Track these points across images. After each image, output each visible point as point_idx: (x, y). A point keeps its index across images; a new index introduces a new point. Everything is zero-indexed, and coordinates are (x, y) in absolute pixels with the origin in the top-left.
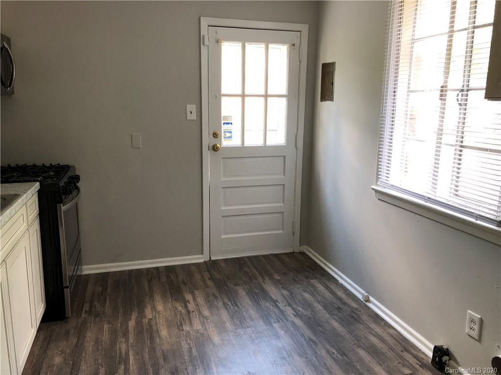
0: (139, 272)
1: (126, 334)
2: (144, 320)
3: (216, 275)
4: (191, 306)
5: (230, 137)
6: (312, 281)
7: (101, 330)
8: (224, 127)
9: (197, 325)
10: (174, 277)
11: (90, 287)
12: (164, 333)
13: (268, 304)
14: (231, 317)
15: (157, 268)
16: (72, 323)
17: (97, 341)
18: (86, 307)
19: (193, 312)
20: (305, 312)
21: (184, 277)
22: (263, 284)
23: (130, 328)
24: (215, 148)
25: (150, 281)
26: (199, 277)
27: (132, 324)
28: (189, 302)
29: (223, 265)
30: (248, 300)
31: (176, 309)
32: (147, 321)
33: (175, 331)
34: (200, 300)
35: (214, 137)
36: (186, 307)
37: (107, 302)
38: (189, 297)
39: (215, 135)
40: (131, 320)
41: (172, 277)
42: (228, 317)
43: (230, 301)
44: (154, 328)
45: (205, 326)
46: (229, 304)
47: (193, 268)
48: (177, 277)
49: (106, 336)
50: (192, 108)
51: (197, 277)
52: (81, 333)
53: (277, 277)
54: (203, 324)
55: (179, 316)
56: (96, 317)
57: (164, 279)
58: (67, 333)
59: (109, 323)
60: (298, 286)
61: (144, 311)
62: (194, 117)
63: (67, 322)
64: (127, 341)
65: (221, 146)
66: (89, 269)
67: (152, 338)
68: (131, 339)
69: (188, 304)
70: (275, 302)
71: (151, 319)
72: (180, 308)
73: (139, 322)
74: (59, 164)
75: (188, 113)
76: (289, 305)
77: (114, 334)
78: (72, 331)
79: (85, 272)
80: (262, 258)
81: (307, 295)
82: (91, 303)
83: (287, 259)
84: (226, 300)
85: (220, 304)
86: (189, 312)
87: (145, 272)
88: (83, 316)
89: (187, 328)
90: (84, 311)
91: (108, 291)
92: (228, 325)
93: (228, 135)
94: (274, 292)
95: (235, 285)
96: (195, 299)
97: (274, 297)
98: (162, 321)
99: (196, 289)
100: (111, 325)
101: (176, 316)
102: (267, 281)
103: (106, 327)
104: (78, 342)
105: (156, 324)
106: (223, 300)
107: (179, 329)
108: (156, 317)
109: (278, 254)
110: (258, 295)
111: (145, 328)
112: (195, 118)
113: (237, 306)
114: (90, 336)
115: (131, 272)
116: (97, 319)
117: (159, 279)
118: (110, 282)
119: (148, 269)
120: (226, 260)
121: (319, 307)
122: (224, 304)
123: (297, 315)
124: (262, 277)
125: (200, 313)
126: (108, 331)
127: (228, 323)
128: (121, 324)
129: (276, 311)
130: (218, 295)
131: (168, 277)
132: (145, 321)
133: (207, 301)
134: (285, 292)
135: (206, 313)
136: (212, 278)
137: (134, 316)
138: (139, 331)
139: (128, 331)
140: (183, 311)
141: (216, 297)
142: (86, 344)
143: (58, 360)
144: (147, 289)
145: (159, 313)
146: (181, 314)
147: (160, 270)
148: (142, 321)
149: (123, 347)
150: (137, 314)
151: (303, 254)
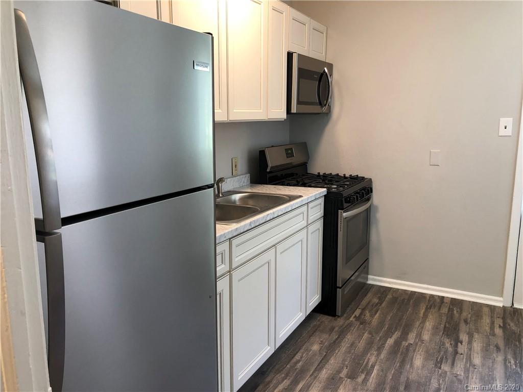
0: (422, 296)
1: (380, 350)
2: (404, 343)
3: (512, 326)
4: (462, 348)
7: (360, 337)
9: (459, 368)
10: (457, 311)
12: (418, 361)
14: (506, 376)
15: (443, 297)
16: (340, 322)
17: (352, 345)
18: (358, 312)
19: (462, 354)
21: (469, 316)
23: (387, 345)
25: (428, 309)
26: (488, 321)
27: (390, 341)
28: (461, 342)
31: (444, 344)
32: (407, 344)
33: (431, 365)
34: (477, 346)
36: (456, 346)
38: (464, 337)
40: (391, 338)
41: (455, 312)
42: (503, 375)
44: (410, 354)
45: (469, 374)
47: (486, 310)
48: (461, 313)
49: (361, 345)
51: (486, 320)
52: (342, 333)
54: (467, 371)
55: (442, 353)
56: (361, 324)
57: (445, 310)
58: (332, 329)
59: (370, 333)
61: (408, 334)
63: (336, 320)
64: (378, 355)
66: (374, 280)
67: (403, 362)
68: (382, 356)
69: (459, 344)
71: (411, 344)
72: (448, 345)
73: (397, 343)
74: (357, 176)
77: (370, 344)
78: (336, 329)
79: (370, 282)
82: (363, 310)
85: (500, 358)
86: (456, 353)
87: (428, 298)
88: (351, 319)
89: (445, 367)
90: (353, 316)
91: (384, 304)
96: (470, 342)
98: (422, 351)
99: (478, 332)
100: (370, 336)
101: (439, 352)
103: (366, 334)
104: (337, 339)
105: (414, 351)
106: (506, 355)
107: (436, 365)
108: (417, 344)
111: (401, 350)
112: (511, 134)
114: (349, 338)
115: (414, 293)
116: (361, 326)
117: (439, 309)
118: (389, 297)
119: (432, 296)
122: (505, 360)
125: (469, 358)
126: (366, 340)
128: (380, 339)
130: (502, 347)
131: (450, 310)
132: (405, 344)
133: (485, 349)
135: (477, 361)
136: (504, 327)
137: (396, 335)
138: (394, 351)
139: (384, 347)
140: (450, 349)
141: (498, 349)
142: (343, 344)
143: (316, 347)
144: (422, 314)
145: (422, 341)
146: (446, 352)
147: (445, 301)
148: (401, 344)
149: (373, 359)
150: (400, 334)
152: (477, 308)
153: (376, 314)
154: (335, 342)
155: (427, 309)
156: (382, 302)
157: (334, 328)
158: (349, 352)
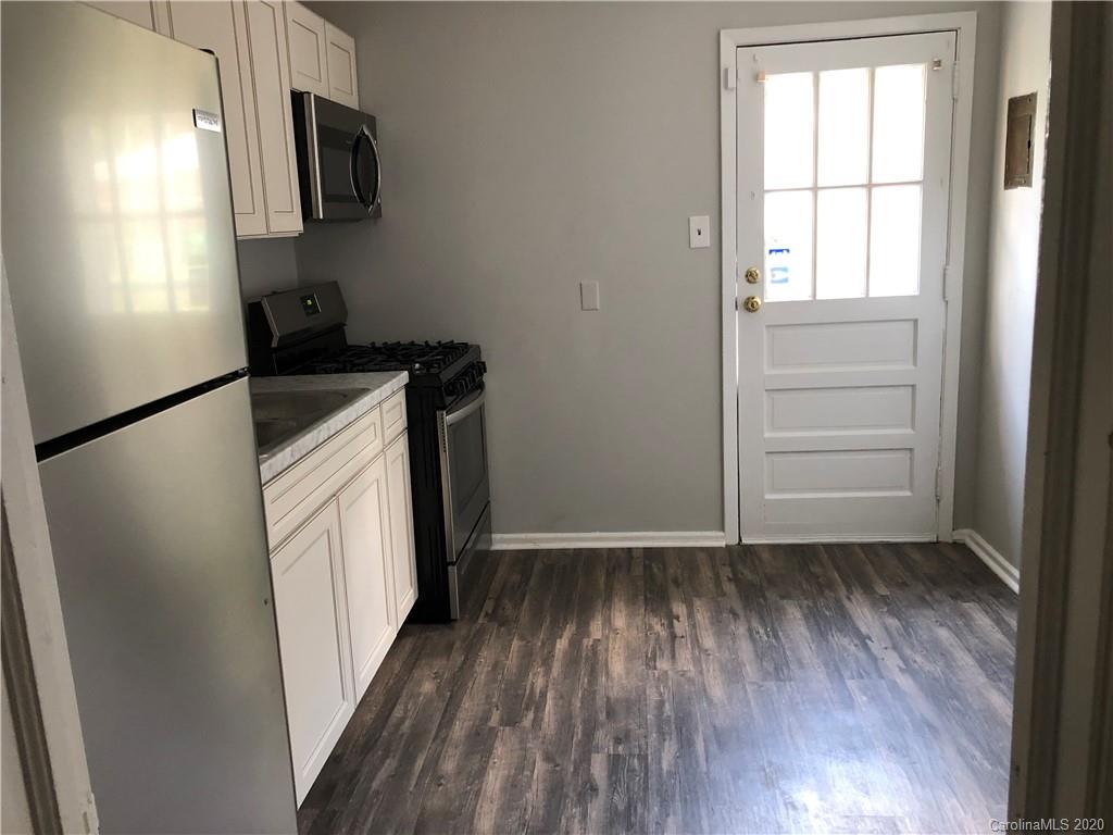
0: (594, 553)
1: (547, 662)
2: (585, 641)
3: (748, 575)
4: (681, 627)
5: (786, 280)
6: (966, 605)
7: (506, 648)
8: (771, 261)
9: (685, 656)
10: (659, 569)
11: (502, 572)
12: (617, 666)
13: (845, 641)
14: (757, 656)
15: (630, 549)
16: (461, 630)
17: (495, 666)
18: (489, 606)
19: (682, 637)
20: (928, 666)
21: (679, 571)
22: (846, 602)
23: (557, 651)
24: (750, 306)
25: (610, 574)
26: (709, 574)
27: (562, 644)
28: (678, 618)
29: (766, 556)
30: (803, 630)
31: (651, 628)
32: (591, 643)
33: (639, 667)
34: (702, 616)
35: (748, 281)
36: (671, 626)
37: (526, 603)
38: (679, 609)
39: (751, 277)
40: (561, 638)
41: (655, 570)
42: (752, 656)
43: (765, 626)
44: (602, 657)
45: (701, 666)
46: (761, 631)
47: (702, 556)
48: (665, 570)
49: (512, 661)
50: (701, 222)
51: (706, 573)
52: (471, 651)
53: (882, 590)
54: (697, 662)
55: (652, 642)
56: (501, 625)
57: (638, 571)
58: (450, 647)
59: (522, 638)
60: (929, 612)
61: (588, 625)
62: (705, 240)
63: (453, 628)
64: (548, 672)
65: (762, 300)
66: (505, 541)
67: (593, 674)
68: (557, 668)
69: (675, 621)
70: (863, 640)
71: (599, 640)
72: (658, 628)
73: (575, 643)
74: (452, 342)
75: (694, 233)
76: (895, 647)
77: (527, 657)
78: (458, 645)
79: (496, 547)
80: (858, 550)
81: (943, 634)
82: (498, 600)
83: (916, 556)
84: (755, 624)
85: (742, 630)
86: (673, 637)
87: (605, 556)
88: (480, 621)
89: (663, 664)
90: (483, 614)
91: (532, 583)
92: (750, 671)
93: (780, 275)
94: (865, 616)
95: (783, 597)
96: (691, 615)
97: (864, 630)
98: (619, 648)
99: (699, 595)
100: (524, 642)
101: (647, 641)
102: (858, 595)
103: (516, 644)
104: (464, 662)
105: (607, 650)
106: (749, 622)
107: (647, 665)
108: (607, 638)
109: (896, 544)
110: (828, 620)
111: (584, 655)
112: (708, 244)
113: (776, 636)
114: (486, 657)
115: (578, 552)
116: (502, 629)
117: (629, 570)
118: (538, 566)
119: (611, 551)
120: (774, 548)
121: (965, 660)
122: (750, 630)
123: (908, 667)
124: (850, 591)
125: (696, 642)
126: (518, 652)
127: (748, 667)
128: (543, 643)
129: (862, 655)
130: (740, 612)
131: (647, 568)
132: (587, 642)
133: (716, 620)
134: (893, 622)
135: (709, 641)
136: (735, 580)
137: (569, 631)
138: (573, 659)
139: (553, 656)
140: (664, 634)
141: (735, 615)
142: (477, 669)
143: (428, 687)
144: (602, 586)
145: (615, 631)
146: (657, 639)
147: (634, 554)
148: (580, 642)
149: (540, 682)
150: (574, 628)
151: (960, 547)
152: (687, 556)
153: (523, 601)
154: (461, 669)
155: (608, 575)
156: (529, 579)
157: (453, 644)
158: (495, 680)
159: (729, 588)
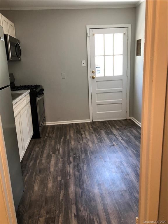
0: (66, 125)
1: (60, 143)
2: (66, 139)
3: (94, 126)
4: (83, 136)
5: (99, 73)
6: (132, 129)
7: (51, 141)
8: (97, 69)
9: (85, 141)
11: (48, 129)
12: (73, 143)
13: (112, 136)
15: (73, 124)
16: (42, 139)
17: (50, 144)
18: (47, 135)
20: (126, 139)
21: (82, 127)
22: (112, 130)
24: (93, 78)
25: (70, 128)
26: (87, 127)
27: (62, 140)
28: (83, 134)
29: (97, 123)
30: (105, 135)
31: (78, 136)
33: (77, 142)
34: (87, 134)
35: (93, 73)
36: (81, 135)
41: (78, 127)
42: (96, 139)
44: (69, 142)
46: (97, 135)
47: (86, 124)
49: (53, 144)
50: (84, 62)
52: (45, 142)
53: (117, 127)
54: (87, 141)
56: (50, 138)
57: (75, 127)
58: (40, 142)
60: (125, 130)
61: (66, 137)
62: (85, 65)
63: (40, 139)
64: (60, 145)
65: (95, 76)
66: (48, 124)
67: (68, 145)
68: (61, 144)
70: (115, 135)
71: (69, 139)
72: (79, 136)
74: (37, 85)
75: (83, 64)
76: (120, 136)
77: (56, 143)
80: (113, 121)
81: (128, 134)
82: (49, 134)
83: (123, 122)
84: (96, 134)
85: (94, 135)
88: (46, 137)
89: (81, 142)
91: (55, 130)
92: (96, 141)
93: (98, 72)
94: (115, 132)
95: (101, 130)
96: (85, 134)
97: (115, 134)
98: (73, 140)
99: (86, 130)
100: (55, 140)
101: (77, 138)
102: (113, 128)
103: (53, 141)
106: (95, 134)
107: (78, 142)
109: (120, 120)
110: (109, 133)
111: (66, 141)
113: (100, 136)
114: (48, 143)
115: (63, 125)
117: (73, 127)
118: (56, 127)
119: (69, 124)
120: (98, 122)
121: (132, 137)
122: (95, 135)
123: (123, 139)
124: (112, 128)
125: (86, 138)
128: (58, 141)
129: (115, 138)
133: (90, 135)
134: (120, 132)
135: (88, 137)
136: (92, 127)
137: (63, 138)
138: (64, 142)
140: (80, 137)
141: (93, 133)
142: (46, 145)
143: (37, 149)
144: (68, 130)
145: (72, 137)
148: (65, 139)
149: (59, 147)
150: (64, 137)
151: (130, 120)
152: (83, 124)
153: (53, 134)
154: (43, 145)
156: (54, 130)
157: (41, 142)
158: (50, 147)
159: (91, 129)
